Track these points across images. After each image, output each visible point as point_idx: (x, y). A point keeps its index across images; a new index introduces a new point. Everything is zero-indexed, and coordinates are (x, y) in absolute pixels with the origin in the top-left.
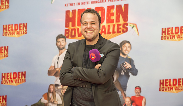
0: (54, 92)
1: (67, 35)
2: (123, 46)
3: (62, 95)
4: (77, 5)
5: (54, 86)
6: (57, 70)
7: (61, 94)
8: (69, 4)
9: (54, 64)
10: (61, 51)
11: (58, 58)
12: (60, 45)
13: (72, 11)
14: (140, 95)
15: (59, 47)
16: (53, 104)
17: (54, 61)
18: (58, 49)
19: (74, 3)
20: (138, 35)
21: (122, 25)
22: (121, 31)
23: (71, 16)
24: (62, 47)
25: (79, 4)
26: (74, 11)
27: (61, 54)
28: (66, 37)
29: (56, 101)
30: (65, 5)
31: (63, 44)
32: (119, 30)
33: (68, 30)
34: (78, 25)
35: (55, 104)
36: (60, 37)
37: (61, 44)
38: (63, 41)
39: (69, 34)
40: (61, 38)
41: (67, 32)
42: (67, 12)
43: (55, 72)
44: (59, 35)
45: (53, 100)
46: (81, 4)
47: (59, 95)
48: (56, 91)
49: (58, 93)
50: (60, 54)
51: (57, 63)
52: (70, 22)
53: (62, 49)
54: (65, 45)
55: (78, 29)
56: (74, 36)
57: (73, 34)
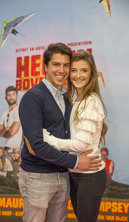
0: (3, 157)
1: (19, 87)
3: (14, 160)
4: (30, 50)
5: (4, 150)
6: (7, 129)
7: (12, 159)
8: (21, 49)
10: (11, 107)
11: (8, 115)
12: (11, 99)
13: (25, 57)
14: (107, 158)
15: (9, 101)
16: (2, 172)
17: (3, 119)
18: (7, 104)
19: (27, 49)
20: (103, 86)
23: (23, 64)
24: (13, 101)
25: (33, 49)
26: (27, 58)
27: (12, 110)
28: (17, 89)
29: (6, 167)
30: (17, 51)
33: (20, 81)
34: (32, 75)
35: (5, 171)
36: (10, 89)
38: (14, 94)
39: (21, 85)
40: (12, 90)
41: (19, 83)
42: (19, 59)
43: (5, 132)
44: (9, 87)
45: (2, 167)
46: (35, 49)
47: (10, 160)
48: (5, 156)
49: (8, 158)
50: (10, 110)
51: (7, 121)
52: (23, 70)
53: (13, 104)
54: (16, 100)
55: (32, 80)
56: (28, 88)
57: (26, 86)
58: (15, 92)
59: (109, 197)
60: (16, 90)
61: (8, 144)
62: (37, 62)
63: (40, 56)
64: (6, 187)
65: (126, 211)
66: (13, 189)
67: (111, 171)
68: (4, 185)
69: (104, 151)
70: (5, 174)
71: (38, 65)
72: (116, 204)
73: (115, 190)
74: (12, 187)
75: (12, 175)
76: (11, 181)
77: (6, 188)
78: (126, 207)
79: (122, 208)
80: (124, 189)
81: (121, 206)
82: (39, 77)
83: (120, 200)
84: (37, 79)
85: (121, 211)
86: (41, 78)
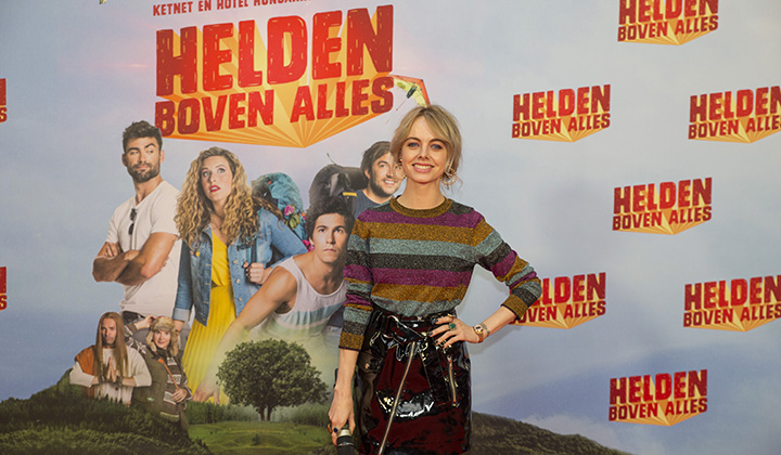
0: (119, 343)
1: (165, 125)
2: (378, 161)
3: (152, 352)
4: (200, 10)
5: (120, 321)
6: (131, 257)
7: (149, 348)
8: (170, 5)
9: (119, 237)
11: (133, 214)
12: (140, 162)
13: (183, 31)
15: (134, 170)
16: (117, 389)
17: (117, 224)
19: (190, 3)
21: (371, 85)
22: (370, 108)
23: (177, 52)
24: (148, 169)
25: (208, 6)
26: (188, 34)
28: (160, 132)
29: (130, 375)
30: (156, 10)
31: (149, 158)
32: (359, 104)
33: (170, 105)
34: (207, 88)
35: (127, 387)
36: (136, 131)
37: (143, 160)
38: (151, 147)
39: (173, 120)
40: (144, 135)
41: (165, 111)
42: (164, 37)
43: (124, 265)
44: (134, 124)
45: (118, 373)
46: (214, 5)
47: (140, 351)
48: (127, 339)
49: (134, 347)
50: (140, 197)
51: (131, 232)
52: (177, 73)
53: (146, 179)
54: (159, 164)
55: (207, 102)
56: (194, 128)
57: (188, 122)
58: (154, 140)
60: (155, 133)
61: (133, 303)
62: (223, 45)
63: (230, 25)
64: (130, 435)
66: (152, 440)
68: (126, 430)
70: (126, 397)
71: (227, 56)
74: (150, 436)
75: (150, 399)
76: (147, 416)
77: (132, 439)
80: (493, 432)
82: (228, 93)
84: (222, 100)
86: (233, 96)
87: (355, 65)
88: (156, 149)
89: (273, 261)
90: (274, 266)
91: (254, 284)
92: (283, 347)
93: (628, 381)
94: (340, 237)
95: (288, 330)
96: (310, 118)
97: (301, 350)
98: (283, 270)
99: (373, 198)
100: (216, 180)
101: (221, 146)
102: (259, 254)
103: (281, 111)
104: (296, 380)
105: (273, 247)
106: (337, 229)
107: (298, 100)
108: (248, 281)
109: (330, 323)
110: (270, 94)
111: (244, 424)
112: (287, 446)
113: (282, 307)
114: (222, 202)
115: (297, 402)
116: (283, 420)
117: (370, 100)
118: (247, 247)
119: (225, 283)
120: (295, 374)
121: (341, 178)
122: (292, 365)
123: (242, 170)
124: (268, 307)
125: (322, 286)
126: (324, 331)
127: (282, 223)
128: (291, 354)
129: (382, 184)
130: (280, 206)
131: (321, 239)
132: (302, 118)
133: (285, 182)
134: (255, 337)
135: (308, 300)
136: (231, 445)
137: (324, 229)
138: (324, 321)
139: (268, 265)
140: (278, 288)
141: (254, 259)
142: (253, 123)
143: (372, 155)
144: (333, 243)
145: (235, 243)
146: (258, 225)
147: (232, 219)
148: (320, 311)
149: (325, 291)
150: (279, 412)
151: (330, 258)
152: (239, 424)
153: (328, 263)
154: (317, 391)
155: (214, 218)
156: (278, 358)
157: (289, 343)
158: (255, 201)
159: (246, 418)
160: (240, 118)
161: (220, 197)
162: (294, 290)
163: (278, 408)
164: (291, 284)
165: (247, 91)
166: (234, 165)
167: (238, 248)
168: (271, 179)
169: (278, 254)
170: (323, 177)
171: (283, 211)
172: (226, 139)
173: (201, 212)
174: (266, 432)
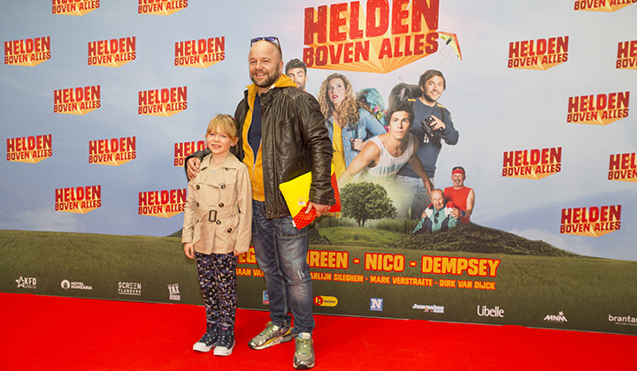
1: (308, 61)
2: (428, 81)
13: (319, 8)
14: (463, 185)
21: (425, 37)
22: (424, 50)
23: (316, 20)
26: (322, 9)
28: (306, 65)
31: (300, 79)
32: (418, 48)
36: (292, 64)
38: (301, 73)
39: (313, 58)
41: (308, 53)
42: (309, 12)
44: (291, 61)
52: (315, 32)
55: (332, 47)
56: (324, 63)
57: (321, 60)
58: (302, 69)
59: (465, 250)
60: (303, 65)
62: (342, 16)
63: (346, 4)
65: (493, 273)
67: (469, 207)
69: (458, 172)
71: (343, 22)
72: (476, 261)
73: (474, 238)
78: (493, 266)
79: (485, 267)
80: (491, 238)
81: (485, 265)
82: (344, 42)
83: (483, 255)
84: (340, 46)
85: (485, 273)
86: (346, 44)
87: (416, 27)
88: (303, 76)
89: (367, 138)
90: (367, 141)
91: (356, 150)
92: (372, 187)
93: (573, 211)
94: (406, 125)
95: (375, 177)
96: (390, 56)
97: (382, 188)
98: (372, 143)
99: (425, 102)
100: (336, 92)
101: (339, 73)
102: (359, 134)
103: (374, 52)
104: (379, 205)
105: (367, 130)
106: (404, 120)
107: (383, 46)
108: (353, 149)
109: (398, 174)
110: (367, 43)
111: (350, 228)
112: (373, 241)
113: (372, 164)
114: (339, 104)
115: (379, 218)
116: (371, 227)
117: (425, 46)
118: (353, 130)
119: (340, 150)
120: (378, 201)
121: (407, 91)
122: (377, 197)
123: (351, 86)
124: (364, 163)
125: (395, 152)
126: (395, 178)
127: (373, 116)
128: (376, 190)
129: (430, 94)
130: (372, 107)
131: (394, 126)
132: (385, 56)
133: (375, 93)
134: (356, 180)
135: (386, 160)
136: (342, 239)
137: (396, 120)
138: (395, 172)
139: (364, 140)
140: (369, 153)
141: (356, 137)
142: (357, 59)
143: (425, 78)
144: (401, 128)
145: (346, 127)
146: (359, 117)
147: (344, 114)
148: (394, 166)
149: (396, 155)
150: (369, 222)
151: (399, 136)
152: (346, 228)
153: (398, 140)
154: (390, 211)
155: (334, 113)
156: (369, 193)
157: (375, 184)
158: (357, 104)
159: (350, 225)
160: (350, 57)
161: (338, 101)
162: (379, 154)
163: (368, 220)
164: (377, 150)
165: (354, 41)
166: (346, 84)
167: (348, 130)
168: (367, 91)
169: (370, 134)
170: (397, 90)
171: (373, 110)
172: (342, 69)
173: (327, 110)
174: (362, 233)
